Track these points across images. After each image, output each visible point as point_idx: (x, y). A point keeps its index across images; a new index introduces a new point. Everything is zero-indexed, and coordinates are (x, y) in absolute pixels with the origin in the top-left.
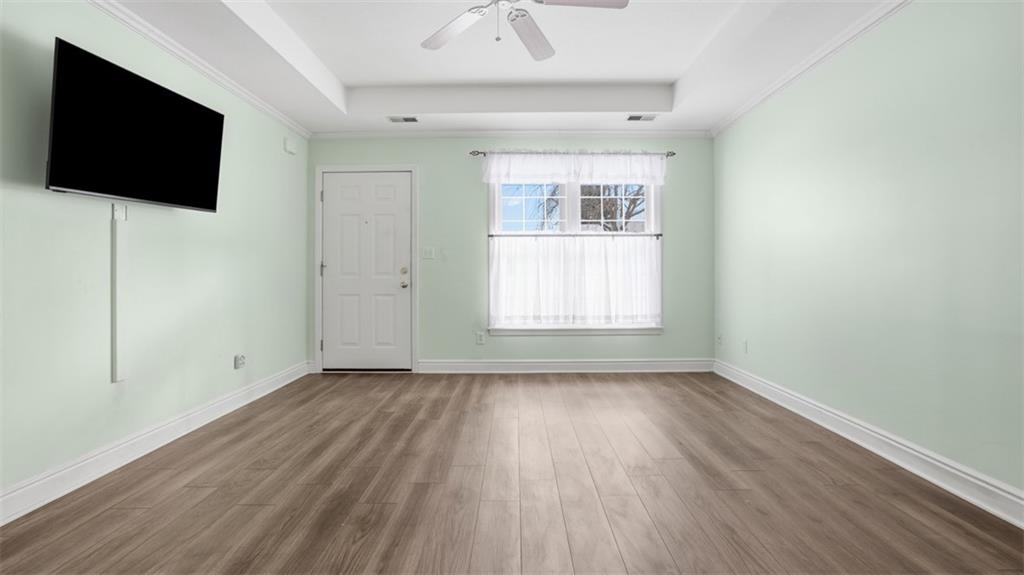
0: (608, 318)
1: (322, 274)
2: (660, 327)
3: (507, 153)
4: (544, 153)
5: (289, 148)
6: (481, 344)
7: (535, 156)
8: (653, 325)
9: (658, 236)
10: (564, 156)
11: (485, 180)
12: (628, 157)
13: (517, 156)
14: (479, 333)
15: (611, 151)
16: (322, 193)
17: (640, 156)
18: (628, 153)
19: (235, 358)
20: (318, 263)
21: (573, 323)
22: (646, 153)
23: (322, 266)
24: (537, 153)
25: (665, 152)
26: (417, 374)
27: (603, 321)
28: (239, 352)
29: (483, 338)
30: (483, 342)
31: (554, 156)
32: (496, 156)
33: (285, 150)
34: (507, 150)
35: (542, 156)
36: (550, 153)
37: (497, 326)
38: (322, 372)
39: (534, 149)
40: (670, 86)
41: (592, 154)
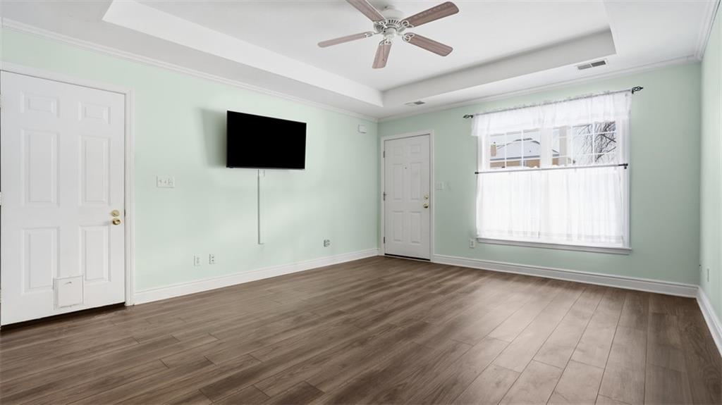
0: (569, 236)
1: (384, 199)
2: (627, 247)
3: (487, 113)
4: (515, 109)
5: (361, 130)
6: (473, 248)
7: (508, 112)
8: (620, 246)
9: (625, 165)
10: (532, 108)
11: (473, 135)
12: (589, 100)
13: (495, 114)
14: (471, 240)
15: (572, 98)
16: (384, 152)
17: (601, 97)
18: (590, 96)
19: (325, 241)
20: (382, 193)
21: (539, 237)
22: (608, 93)
23: (384, 195)
24: (510, 110)
25: (631, 88)
26: (433, 263)
27: (565, 238)
28: (326, 239)
29: (474, 243)
30: (474, 246)
31: (523, 110)
32: (480, 116)
33: (359, 131)
34: (488, 111)
35: (514, 111)
36: (520, 108)
37: (483, 237)
38: (383, 255)
39: (507, 108)
40: (607, 33)
41: (556, 102)
